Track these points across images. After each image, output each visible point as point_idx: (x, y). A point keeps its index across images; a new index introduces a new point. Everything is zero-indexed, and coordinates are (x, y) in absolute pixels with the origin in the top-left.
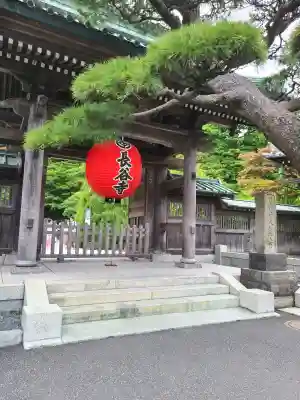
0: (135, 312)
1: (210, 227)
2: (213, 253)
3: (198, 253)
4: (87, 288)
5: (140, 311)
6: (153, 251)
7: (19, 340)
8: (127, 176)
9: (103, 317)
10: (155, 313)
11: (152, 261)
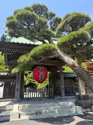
1: (73, 87)
2: (74, 95)
3: (65, 95)
6: (54, 96)
8: (43, 76)
9: (31, 114)
11: (54, 98)
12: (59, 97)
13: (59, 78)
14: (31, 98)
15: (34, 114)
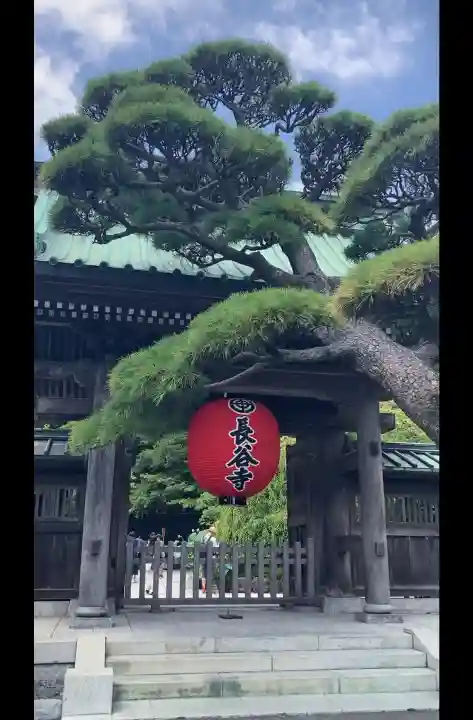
0: (235, 689)
4: (169, 650)
5: (243, 688)
6: (324, 592)
7: (57, 712)
8: (248, 458)
9: (183, 693)
10: (268, 692)
11: (322, 611)
12: (356, 604)
13: (353, 479)
14: (176, 601)
15: (196, 692)
